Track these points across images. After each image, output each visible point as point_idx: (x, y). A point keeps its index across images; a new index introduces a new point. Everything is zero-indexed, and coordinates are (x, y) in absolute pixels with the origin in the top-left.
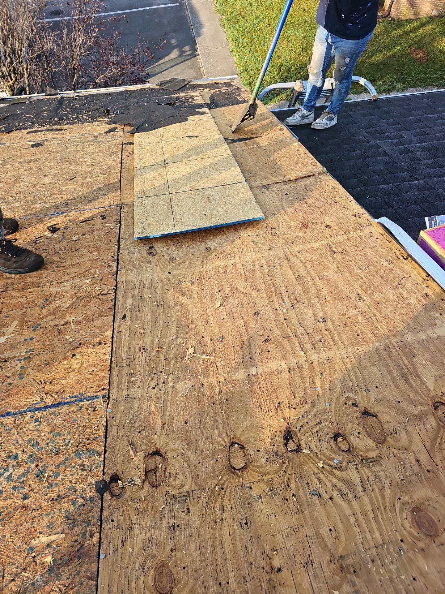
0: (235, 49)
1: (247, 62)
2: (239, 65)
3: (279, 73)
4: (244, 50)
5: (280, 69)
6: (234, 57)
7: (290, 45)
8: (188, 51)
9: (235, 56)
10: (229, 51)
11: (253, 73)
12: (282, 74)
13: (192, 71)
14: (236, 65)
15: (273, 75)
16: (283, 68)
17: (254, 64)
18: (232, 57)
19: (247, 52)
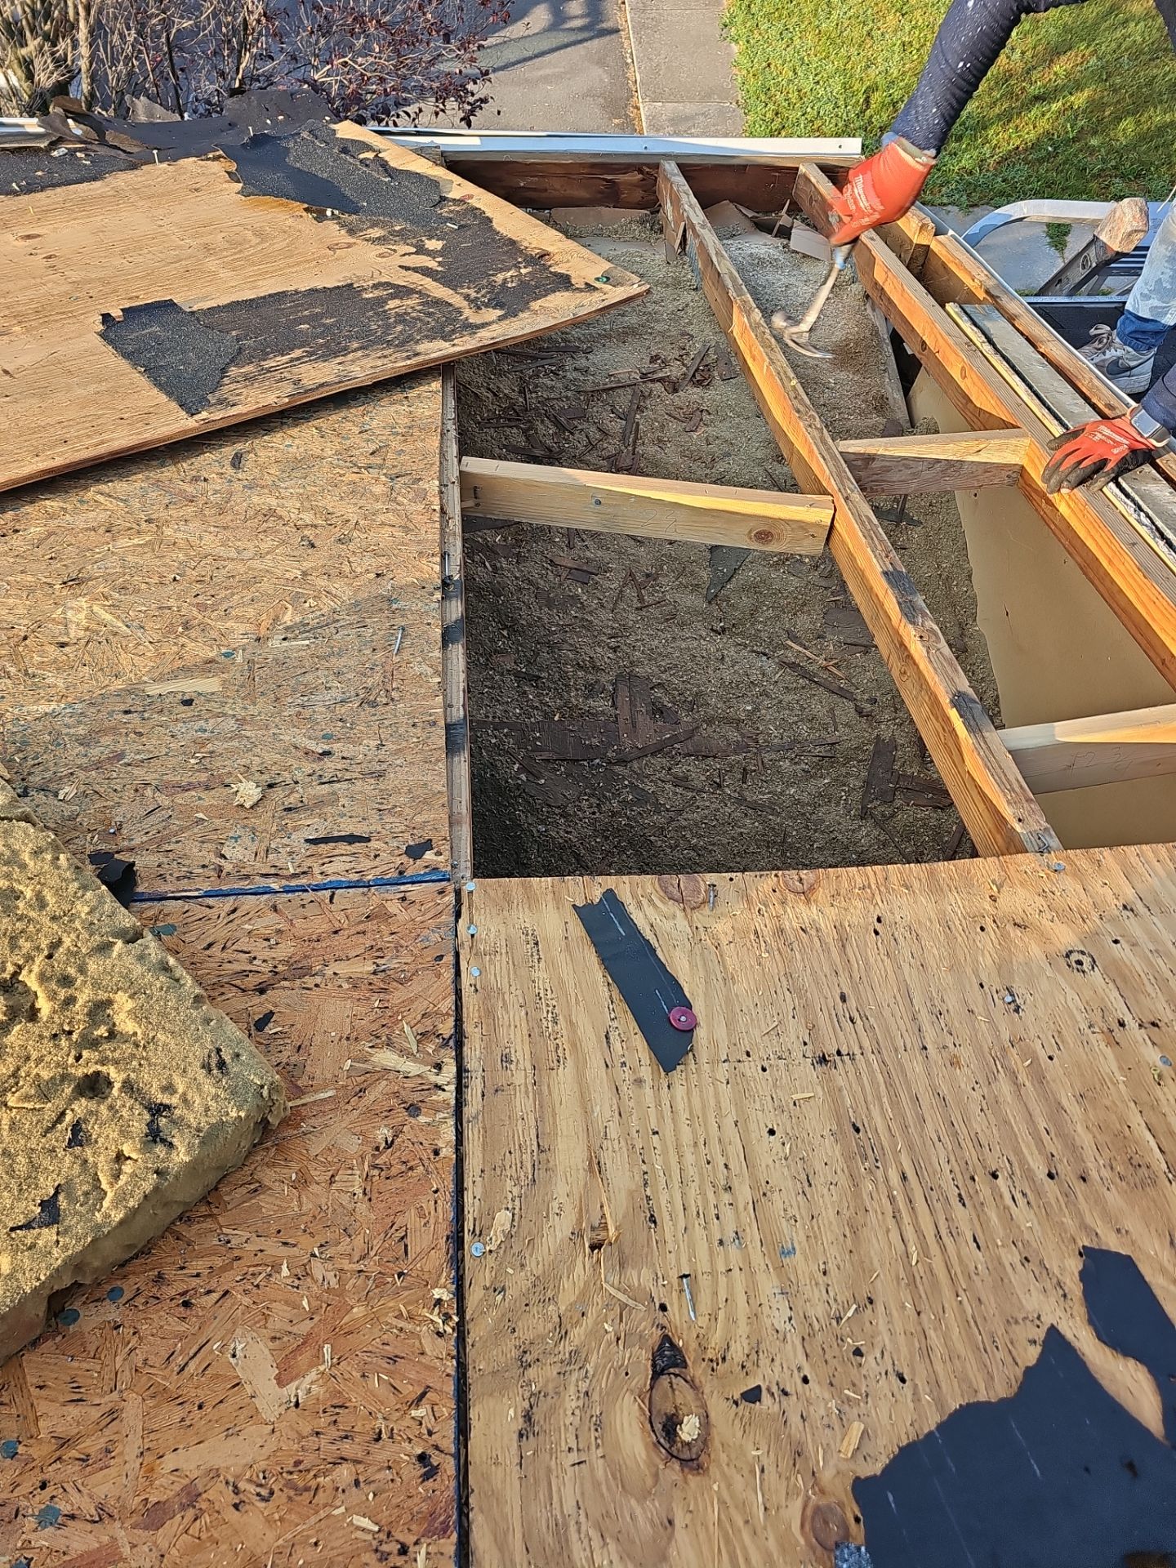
0: (739, 20)
1: (769, 65)
2: (744, 72)
3: (863, 112)
4: (765, 27)
5: (867, 101)
6: (733, 45)
7: (907, 28)
8: (576, 17)
9: (737, 42)
10: (718, 25)
11: (785, 104)
12: (871, 117)
13: (600, 71)
14: (735, 71)
15: (844, 117)
16: (876, 97)
17: (791, 73)
18: (725, 44)
19: (773, 32)
